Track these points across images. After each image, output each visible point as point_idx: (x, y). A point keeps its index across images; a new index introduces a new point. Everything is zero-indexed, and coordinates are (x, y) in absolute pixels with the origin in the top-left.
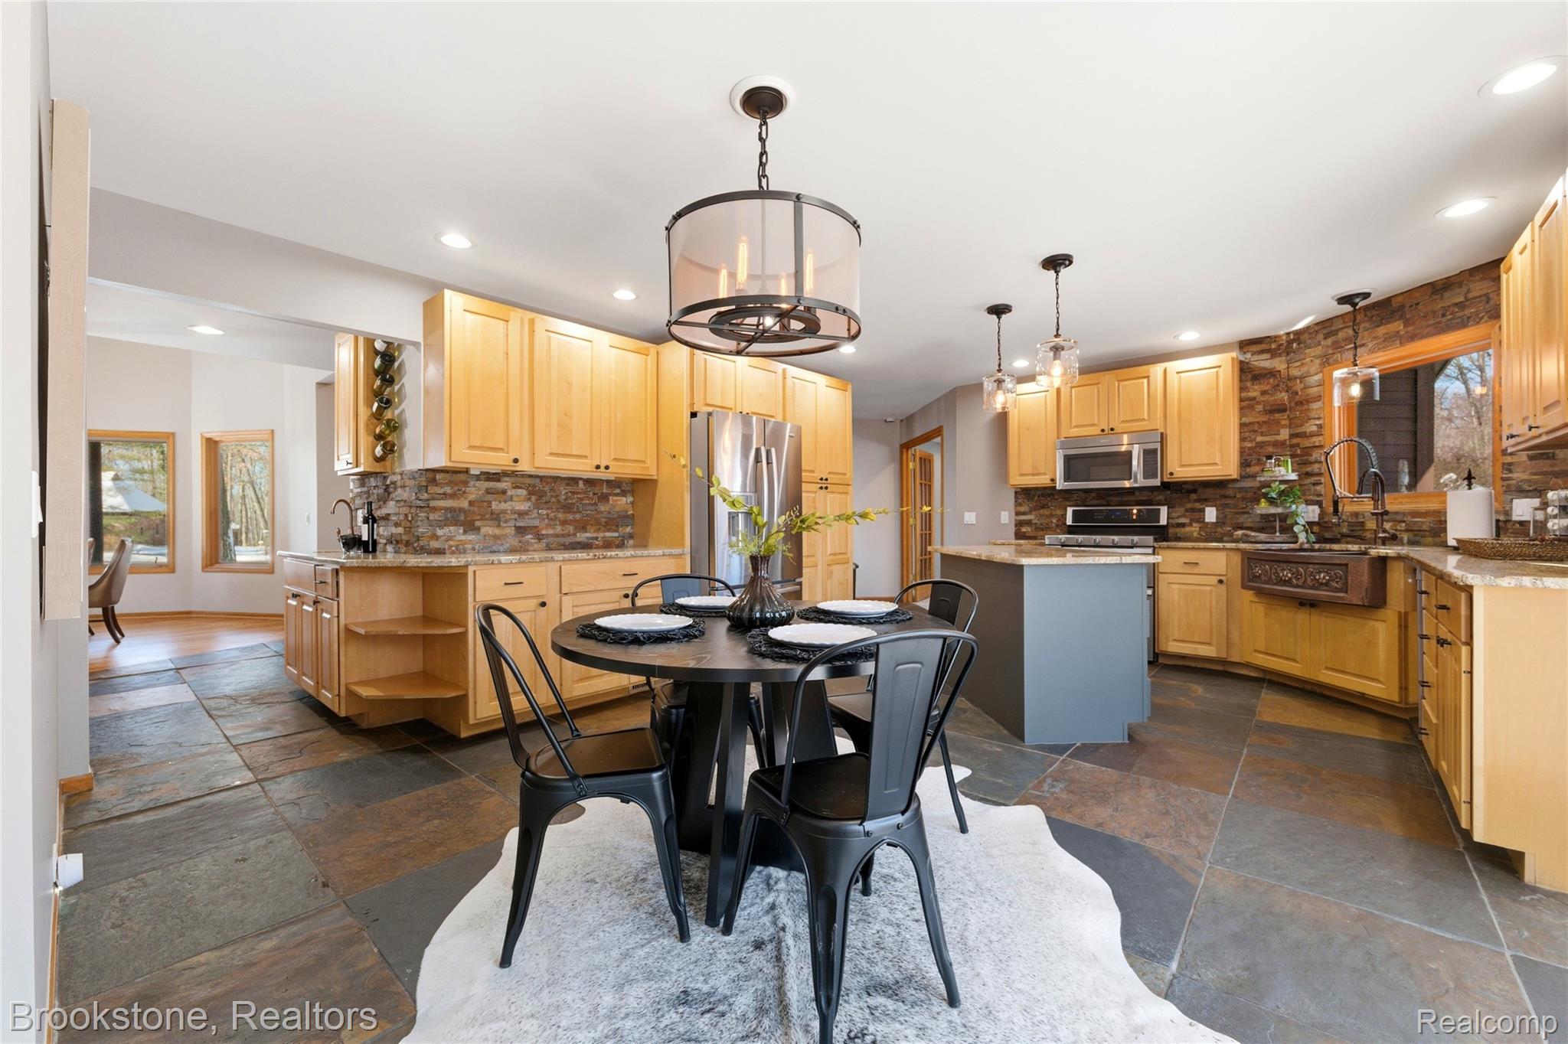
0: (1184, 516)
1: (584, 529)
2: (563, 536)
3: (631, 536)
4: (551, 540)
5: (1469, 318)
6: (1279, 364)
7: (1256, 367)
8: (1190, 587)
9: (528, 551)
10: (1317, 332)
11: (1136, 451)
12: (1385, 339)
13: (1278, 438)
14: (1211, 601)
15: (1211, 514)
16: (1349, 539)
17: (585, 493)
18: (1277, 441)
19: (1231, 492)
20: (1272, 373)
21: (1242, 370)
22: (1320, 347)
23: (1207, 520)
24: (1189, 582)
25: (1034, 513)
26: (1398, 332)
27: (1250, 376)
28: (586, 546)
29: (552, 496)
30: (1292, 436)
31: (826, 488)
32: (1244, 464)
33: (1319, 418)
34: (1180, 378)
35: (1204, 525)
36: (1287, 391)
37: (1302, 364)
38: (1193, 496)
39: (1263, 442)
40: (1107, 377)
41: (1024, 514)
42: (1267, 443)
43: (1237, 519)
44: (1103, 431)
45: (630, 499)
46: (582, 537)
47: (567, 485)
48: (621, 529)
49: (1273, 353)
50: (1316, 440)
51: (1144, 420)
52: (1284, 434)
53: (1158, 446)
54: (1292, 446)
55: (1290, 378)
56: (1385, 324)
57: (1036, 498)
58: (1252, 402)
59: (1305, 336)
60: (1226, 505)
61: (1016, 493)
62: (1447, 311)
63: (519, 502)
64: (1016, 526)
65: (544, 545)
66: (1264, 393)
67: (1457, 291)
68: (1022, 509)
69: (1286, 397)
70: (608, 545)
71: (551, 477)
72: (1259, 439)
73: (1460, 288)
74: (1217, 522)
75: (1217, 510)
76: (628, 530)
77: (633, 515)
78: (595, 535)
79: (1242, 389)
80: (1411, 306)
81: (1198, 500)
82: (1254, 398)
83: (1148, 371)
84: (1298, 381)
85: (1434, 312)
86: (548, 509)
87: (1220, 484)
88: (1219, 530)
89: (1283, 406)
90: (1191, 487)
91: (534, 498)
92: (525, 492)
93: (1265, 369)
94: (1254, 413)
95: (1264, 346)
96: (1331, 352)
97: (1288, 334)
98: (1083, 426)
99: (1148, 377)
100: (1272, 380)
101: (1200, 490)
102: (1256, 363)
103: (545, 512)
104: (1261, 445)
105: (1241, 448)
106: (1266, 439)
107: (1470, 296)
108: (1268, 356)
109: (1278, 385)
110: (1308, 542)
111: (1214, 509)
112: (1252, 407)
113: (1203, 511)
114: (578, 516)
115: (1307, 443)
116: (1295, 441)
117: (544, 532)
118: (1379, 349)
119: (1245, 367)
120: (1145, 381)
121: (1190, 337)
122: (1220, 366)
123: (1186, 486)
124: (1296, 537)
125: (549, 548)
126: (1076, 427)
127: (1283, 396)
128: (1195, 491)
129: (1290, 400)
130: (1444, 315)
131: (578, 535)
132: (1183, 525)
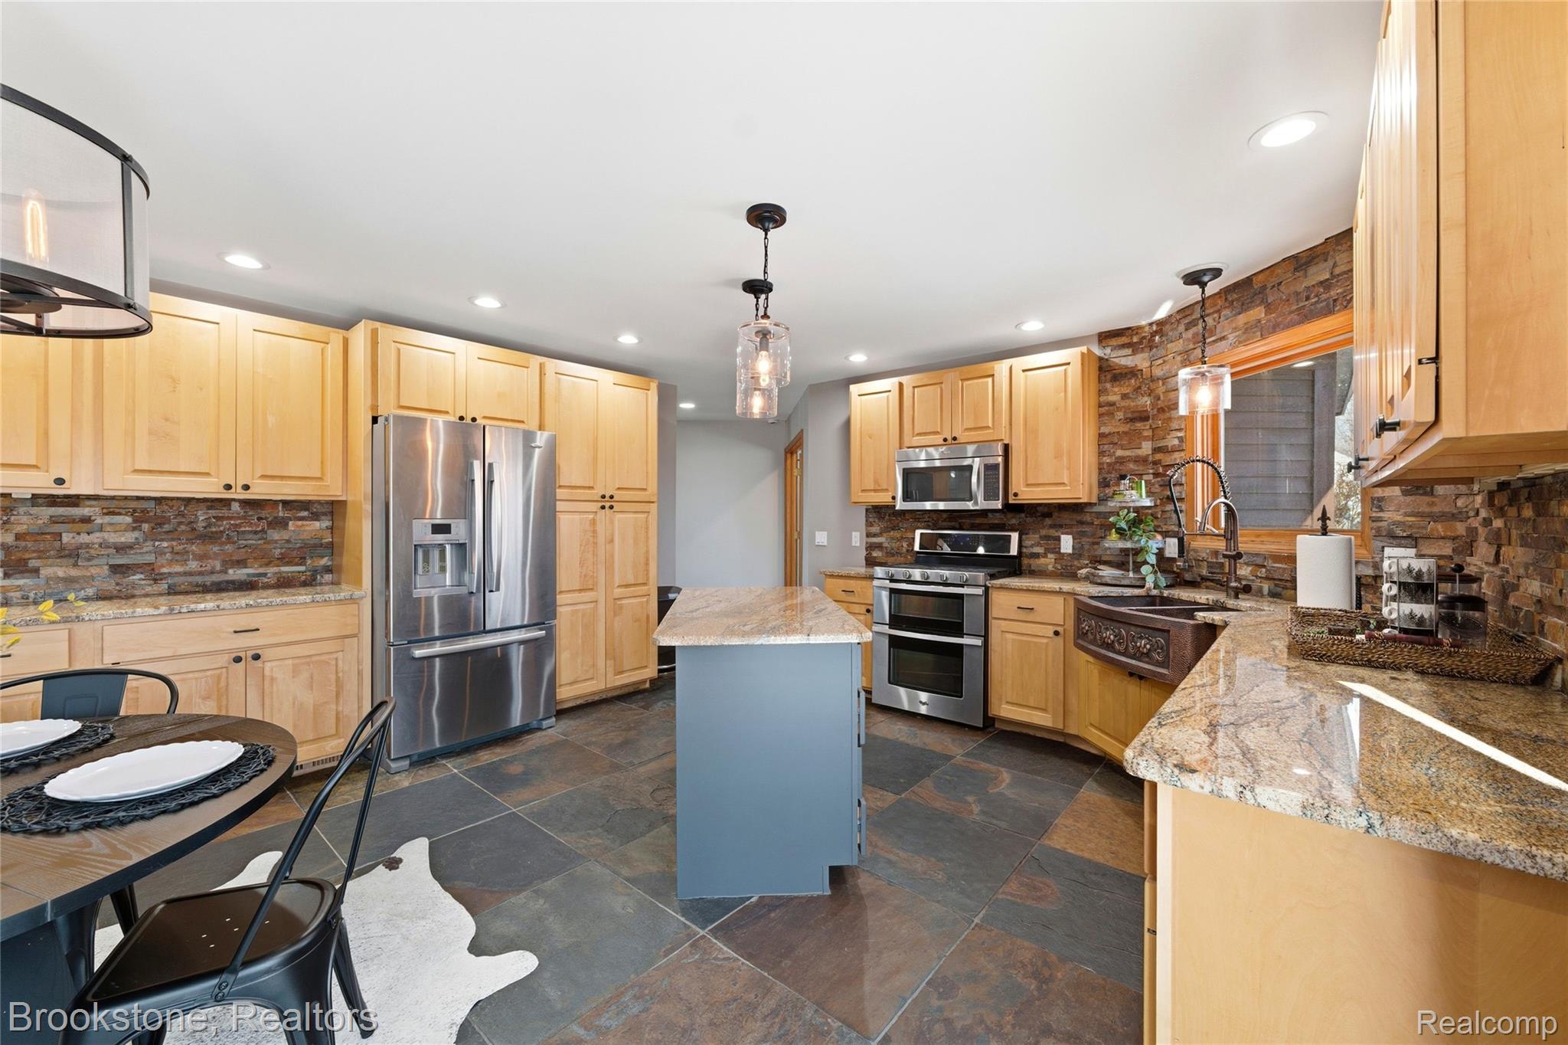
0: (1038, 544)
1: (241, 563)
2: (201, 573)
3: (328, 570)
4: (177, 580)
5: (1335, 301)
6: (1139, 361)
7: (1117, 364)
8: (1024, 638)
9: (133, 596)
10: (1178, 321)
11: (977, 464)
12: (1246, 329)
13: (1139, 452)
14: (1047, 656)
15: (1067, 544)
16: (1209, 584)
17: (244, 517)
18: (1138, 457)
19: (1087, 518)
20: (1133, 373)
21: (1100, 369)
22: (1181, 341)
23: (1062, 551)
24: (1024, 632)
25: (885, 535)
26: (1259, 321)
27: (1109, 376)
28: (247, 586)
29: (180, 523)
30: (1156, 450)
31: (611, 507)
32: (1104, 484)
33: (1180, 430)
34: (1026, 376)
35: (1060, 556)
36: (1150, 395)
37: (1164, 362)
38: (1048, 521)
39: (1124, 457)
40: (951, 376)
41: (875, 535)
42: (1130, 459)
43: (1096, 550)
44: (945, 440)
45: (326, 523)
46: (236, 574)
47: (209, 508)
48: (309, 562)
49: (1135, 348)
50: (1177, 457)
51: (988, 427)
52: (1146, 448)
53: (1000, 460)
54: (1155, 463)
55: (1153, 379)
56: (1246, 310)
57: (887, 517)
58: (1111, 408)
59: (1167, 326)
60: (1083, 534)
61: (867, 510)
62: (1312, 292)
63: (119, 531)
64: (867, 549)
65: (166, 586)
66: (1124, 396)
67: (1323, 265)
68: (875, 529)
69: (1149, 402)
70: (284, 583)
71: (178, 499)
72: (1119, 453)
73: (1326, 260)
74: (1073, 554)
75: (1074, 539)
76: (324, 561)
77: (332, 543)
78: (261, 570)
79: (1101, 392)
80: (1274, 286)
81: (1052, 527)
82: (1112, 404)
83: (993, 368)
84: (1160, 382)
85: (1297, 294)
86: (173, 540)
87: (1076, 508)
88: (1076, 563)
89: (1145, 414)
90: (1046, 510)
91: (146, 527)
92: (129, 519)
93: (1126, 367)
94: (1113, 421)
95: (1124, 340)
96: (1191, 346)
97: (1151, 324)
98: (925, 434)
99: (993, 375)
100: (1133, 381)
101: (1055, 514)
102: (1116, 360)
103: (165, 544)
104: (1121, 461)
105: (1100, 464)
106: (1128, 453)
107: (1337, 271)
108: (1129, 351)
109: (1140, 388)
110: (1156, 586)
111: (1070, 537)
112: (1111, 414)
113: (1058, 539)
114: (229, 548)
115: (1168, 460)
116: (1158, 456)
117: (165, 570)
118: (1240, 343)
119: (1104, 365)
120: (990, 380)
121: (1033, 327)
122: (1069, 364)
123: (1040, 509)
124: (1144, 579)
125: (172, 591)
126: (919, 434)
127: (1146, 401)
128: (1049, 515)
129: (1152, 404)
130: (1308, 298)
131: (231, 571)
132: (1037, 556)
